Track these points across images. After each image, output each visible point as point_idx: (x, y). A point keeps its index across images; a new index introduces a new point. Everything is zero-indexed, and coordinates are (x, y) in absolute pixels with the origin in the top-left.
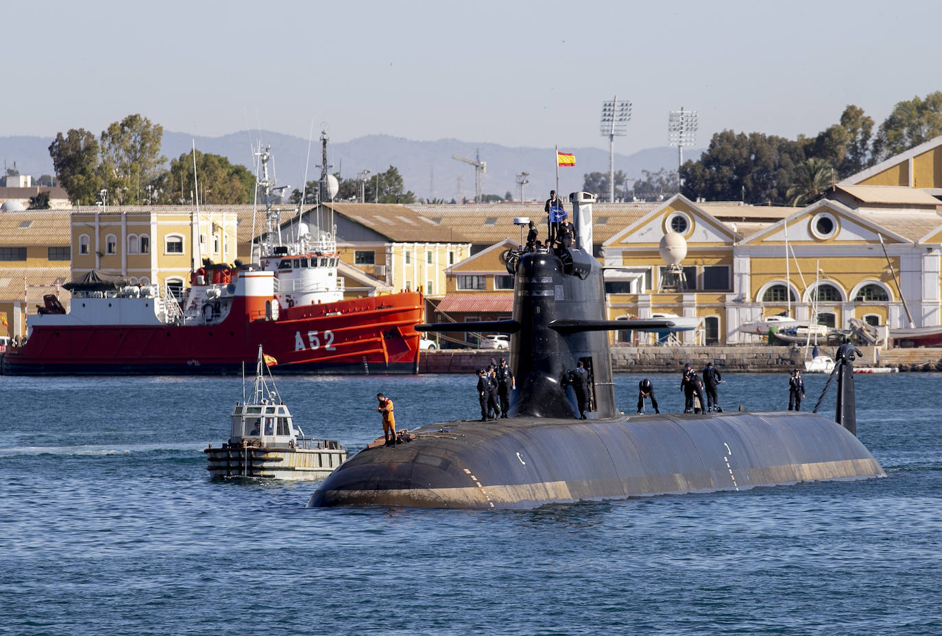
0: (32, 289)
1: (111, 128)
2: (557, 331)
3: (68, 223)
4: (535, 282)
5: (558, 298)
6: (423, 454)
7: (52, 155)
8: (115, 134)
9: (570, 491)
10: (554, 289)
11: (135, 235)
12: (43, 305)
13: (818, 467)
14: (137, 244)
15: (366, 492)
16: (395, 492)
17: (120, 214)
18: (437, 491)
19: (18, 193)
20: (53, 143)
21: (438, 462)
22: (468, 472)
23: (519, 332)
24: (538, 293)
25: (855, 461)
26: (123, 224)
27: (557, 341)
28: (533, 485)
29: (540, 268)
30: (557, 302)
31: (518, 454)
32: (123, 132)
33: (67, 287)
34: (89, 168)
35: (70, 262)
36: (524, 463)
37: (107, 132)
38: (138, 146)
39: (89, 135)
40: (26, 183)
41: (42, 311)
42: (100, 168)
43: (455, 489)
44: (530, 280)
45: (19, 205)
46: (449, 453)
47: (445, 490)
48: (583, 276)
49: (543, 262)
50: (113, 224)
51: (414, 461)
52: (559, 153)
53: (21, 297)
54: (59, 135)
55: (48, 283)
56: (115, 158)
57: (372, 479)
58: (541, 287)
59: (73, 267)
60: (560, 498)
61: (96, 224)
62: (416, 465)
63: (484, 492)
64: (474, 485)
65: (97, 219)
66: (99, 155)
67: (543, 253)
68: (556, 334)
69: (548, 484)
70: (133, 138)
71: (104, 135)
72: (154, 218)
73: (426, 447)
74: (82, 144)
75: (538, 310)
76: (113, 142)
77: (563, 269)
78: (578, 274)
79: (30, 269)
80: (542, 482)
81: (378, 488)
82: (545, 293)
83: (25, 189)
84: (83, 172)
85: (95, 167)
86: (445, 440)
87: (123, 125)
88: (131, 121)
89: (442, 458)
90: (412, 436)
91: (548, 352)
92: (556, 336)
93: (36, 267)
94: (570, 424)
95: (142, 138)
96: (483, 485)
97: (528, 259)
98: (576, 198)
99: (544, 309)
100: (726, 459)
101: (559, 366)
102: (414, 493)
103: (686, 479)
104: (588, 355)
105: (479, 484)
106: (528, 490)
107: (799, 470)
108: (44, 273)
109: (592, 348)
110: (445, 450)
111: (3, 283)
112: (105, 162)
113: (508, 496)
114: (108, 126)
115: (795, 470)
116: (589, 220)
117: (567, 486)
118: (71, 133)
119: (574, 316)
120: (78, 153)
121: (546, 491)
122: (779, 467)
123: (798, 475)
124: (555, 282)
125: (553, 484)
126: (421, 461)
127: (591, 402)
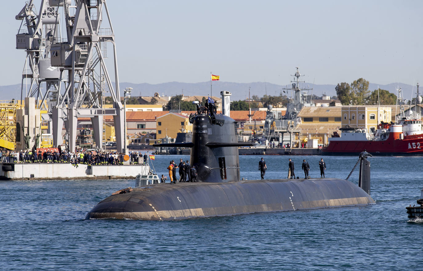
0: (330, 130)
1: (354, 82)
2: (209, 147)
3: (341, 110)
4: (200, 127)
5: (209, 133)
6: (133, 198)
7: (336, 90)
8: (355, 84)
9: (204, 212)
10: (207, 130)
11: (361, 114)
12: (333, 134)
13: (339, 201)
14: (361, 117)
15: (106, 213)
16: (117, 213)
17: (356, 108)
18: (135, 213)
19: (326, 101)
20: (337, 87)
21: (138, 201)
22: (151, 205)
23: (194, 147)
24: (201, 131)
25: (358, 198)
26: (357, 111)
27: (208, 151)
28: (184, 210)
29: (202, 121)
30: (208, 135)
31: (178, 197)
32: (357, 83)
33: (340, 129)
34: (347, 94)
35: (341, 122)
36: (180, 201)
37: (353, 83)
38: (362, 88)
39: (348, 84)
40: (328, 98)
41: (333, 136)
42: (350, 94)
43: (143, 212)
44: (197, 126)
45: (326, 105)
46: (144, 197)
47: (139, 213)
48: (221, 125)
49: (203, 119)
50: (354, 110)
51: (128, 200)
52: (212, 75)
53: (327, 132)
54: (338, 84)
55: (335, 128)
56: (355, 91)
57: (109, 208)
58: (203, 129)
59: (342, 123)
60: (198, 215)
61: (349, 111)
62: (128, 202)
63: (157, 214)
64: (153, 210)
65: (349, 109)
66: (350, 90)
67: (204, 115)
68: (208, 148)
69: (192, 210)
70: (361, 85)
71: (352, 84)
72: (366, 109)
73: (135, 195)
74: (345, 87)
75: (201, 138)
76: (354, 86)
77: (212, 122)
78: (218, 124)
79: (329, 124)
80: (189, 208)
81: (111, 212)
82: (204, 132)
83: (328, 100)
84: (345, 95)
85: (349, 94)
86: (145, 192)
87: (357, 81)
88: (360, 80)
89: (140, 199)
90: (131, 190)
91: (205, 155)
92: (208, 149)
93: (331, 123)
94: (210, 185)
95: (363, 85)
96: (157, 210)
97: (197, 118)
98: (223, 93)
99: (203, 138)
100: (290, 198)
101: (209, 161)
102: (125, 214)
103: (268, 206)
104: (223, 157)
105: (155, 210)
106: (181, 212)
107: (328, 202)
108: (333, 125)
109: (225, 154)
110: (143, 196)
111: (322, 128)
112: (352, 92)
113: (170, 215)
114: (353, 82)
115: (326, 202)
116: (228, 102)
117: (203, 210)
118: (342, 84)
119: (216, 141)
120: (344, 89)
121: (191, 213)
122: (318, 201)
123: (327, 204)
124: (208, 127)
125: (195, 209)
126: (131, 200)
127: (223, 176)
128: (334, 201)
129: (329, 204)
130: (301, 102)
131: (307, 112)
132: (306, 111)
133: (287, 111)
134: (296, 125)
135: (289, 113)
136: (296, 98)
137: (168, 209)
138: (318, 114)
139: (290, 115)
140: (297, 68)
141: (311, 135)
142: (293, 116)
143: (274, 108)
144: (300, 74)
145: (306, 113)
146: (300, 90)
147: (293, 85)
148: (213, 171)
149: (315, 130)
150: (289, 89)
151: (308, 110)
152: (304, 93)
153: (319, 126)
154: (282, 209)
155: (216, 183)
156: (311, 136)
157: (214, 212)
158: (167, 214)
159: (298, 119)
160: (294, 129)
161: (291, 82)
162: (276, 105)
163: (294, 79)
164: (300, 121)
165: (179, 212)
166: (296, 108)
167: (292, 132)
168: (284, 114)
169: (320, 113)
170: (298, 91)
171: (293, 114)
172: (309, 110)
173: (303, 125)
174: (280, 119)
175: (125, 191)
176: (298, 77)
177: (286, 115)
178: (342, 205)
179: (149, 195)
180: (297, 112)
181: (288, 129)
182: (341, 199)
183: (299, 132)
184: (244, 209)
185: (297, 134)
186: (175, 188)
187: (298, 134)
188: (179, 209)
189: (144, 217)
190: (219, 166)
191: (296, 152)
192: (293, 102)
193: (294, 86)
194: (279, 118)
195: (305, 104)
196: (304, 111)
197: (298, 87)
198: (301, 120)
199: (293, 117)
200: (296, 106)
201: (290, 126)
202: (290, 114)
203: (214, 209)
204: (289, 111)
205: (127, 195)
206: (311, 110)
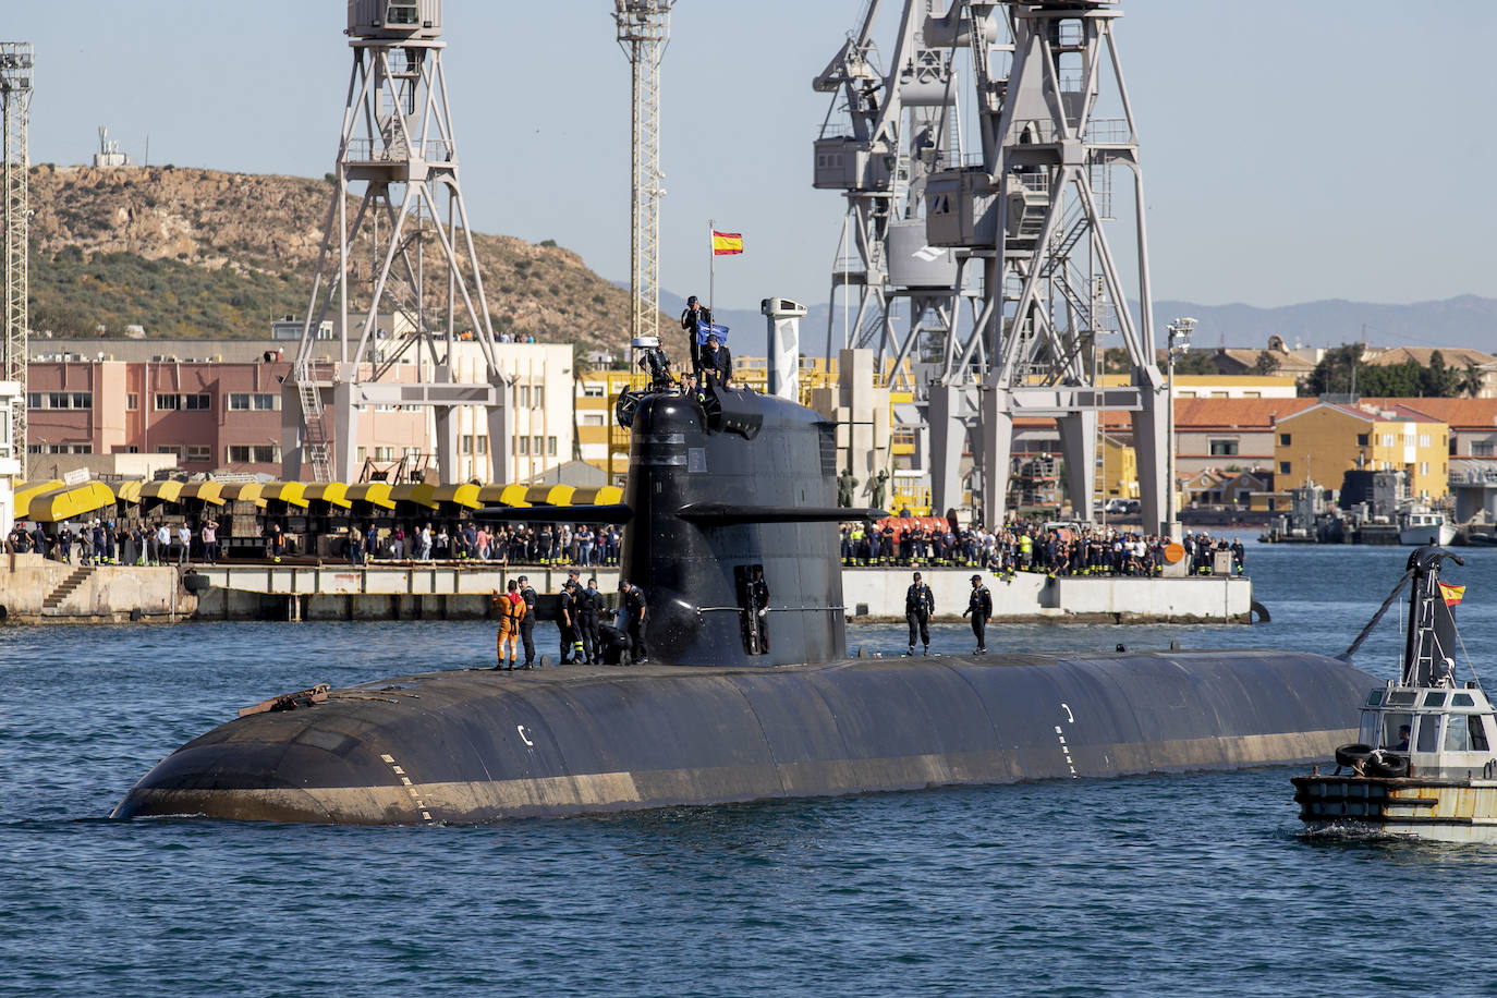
2: (692, 523)
4: (656, 441)
5: (694, 469)
6: (316, 729)
9: (638, 789)
10: (687, 454)
13: (1286, 740)
15: (193, 793)
16: (241, 794)
18: (316, 792)
21: (335, 742)
22: (388, 759)
23: (633, 520)
24: (660, 460)
27: (690, 540)
28: (543, 782)
29: (667, 420)
30: (691, 475)
31: (521, 729)
36: (530, 743)
43: (353, 789)
44: (649, 439)
46: (365, 727)
47: (332, 792)
48: (749, 434)
49: (670, 411)
51: (294, 741)
52: (716, 233)
57: (211, 772)
58: (668, 451)
60: (609, 800)
62: (294, 747)
63: (415, 795)
64: (397, 781)
67: (675, 395)
68: (689, 528)
69: (581, 780)
73: (331, 716)
75: (659, 487)
77: (706, 422)
78: (732, 430)
80: (567, 774)
81: (215, 787)
82: (675, 461)
86: (380, 704)
89: (347, 736)
91: (676, 556)
92: (689, 531)
94: (686, 676)
96: (415, 781)
97: (646, 404)
98: (769, 308)
99: (670, 485)
100: (1059, 730)
101: (695, 579)
102: (274, 797)
103: (950, 763)
104: (754, 562)
105: (407, 781)
106: (528, 790)
107: (1237, 746)
109: (764, 551)
110: (364, 721)
113: (472, 798)
115: (1226, 746)
116: (793, 345)
117: (635, 781)
119: (724, 499)
121: (576, 790)
122: (1188, 741)
123: (1231, 754)
124: (691, 442)
125: (597, 777)
126: (307, 740)
127: (753, 639)
128: (1265, 743)
129: (1240, 754)
137: (465, 775)
148: (708, 622)
154: (1017, 771)
155: (718, 670)
157: (687, 786)
158: (461, 796)
165: (518, 787)
175: (290, 701)
178: (1299, 756)
179: (386, 720)
182: (1296, 734)
184: (837, 775)
186: (514, 688)
188: (522, 776)
189: (354, 811)
190: (735, 602)
203: (687, 777)
205: (295, 720)
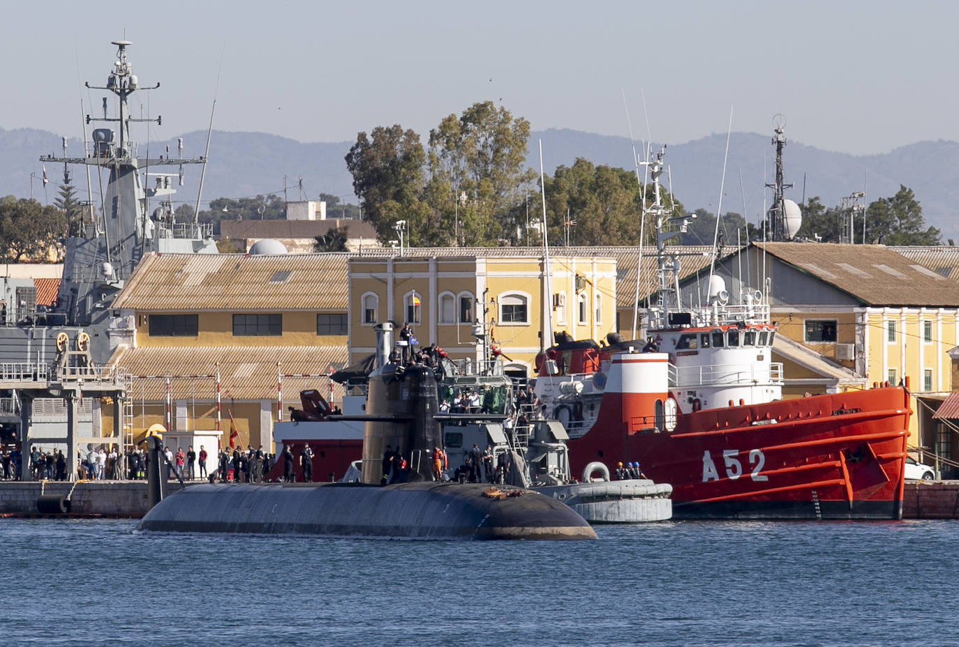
0: (290, 381)
1: (447, 124)
3: (345, 275)
7: (351, 169)
8: (449, 133)
11: (451, 294)
12: (299, 406)
14: (454, 308)
17: (426, 259)
19: (301, 228)
20: (352, 150)
26: (431, 276)
32: (464, 130)
33: (339, 377)
34: (408, 191)
35: (346, 338)
37: (437, 130)
38: (491, 155)
39: (411, 135)
40: (318, 213)
41: (297, 416)
42: (428, 189)
50: (416, 275)
53: (272, 394)
54: (362, 136)
55: (316, 371)
56: (453, 174)
59: (351, 345)
61: (389, 276)
65: (390, 268)
66: (425, 168)
70: (482, 140)
71: (434, 137)
72: (481, 266)
74: (399, 151)
76: (448, 148)
79: (288, 349)
83: (317, 223)
84: (398, 196)
85: (420, 188)
87: (464, 119)
88: (478, 114)
93: (297, 344)
95: (496, 141)
108: (310, 354)
111: (245, 371)
112: (435, 179)
114: (440, 122)
118: (378, 132)
120: (394, 164)
130: (140, 234)
131: (164, 284)
132: (162, 279)
133: (67, 278)
134: (104, 354)
135: (75, 291)
136: (115, 208)
138: (223, 295)
139: (84, 303)
140: (122, 47)
141: (189, 407)
142: (98, 305)
143: (23, 262)
144: (135, 80)
145: (163, 290)
146: (135, 163)
147: (96, 134)
149: (211, 382)
150: (78, 161)
151: (175, 271)
152: (159, 180)
153: (230, 362)
156: (190, 416)
159: (120, 320)
160: (89, 376)
161: (88, 120)
162: (30, 252)
163: (105, 106)
164: (128, 334)
166: (115, 263)
167: (79, 395)
168: (48, 298)
169: (237, 289)
170: (127, 169)
171: (97, 298)
172: (181, 271)
173: (143, 354)
174: (30, 322)
176: (123, 94)
177: (59, 300)
180: (121, 285)
181: (55, 378)
183: (114, 394)
185: (107, 401)
187: (109, 400)
191: (98, 503)
192: (99, 231)
193: (102, 141)
194: (23, 319)
195: (161, 241)
196: (151, 278)
197: (125, 147)
198: (132, 326)
199: (95, 309)
200: (116, 250)
201: (66, 359)
202: (80, 296)
204: (76, 279)
206: (187, 275)
